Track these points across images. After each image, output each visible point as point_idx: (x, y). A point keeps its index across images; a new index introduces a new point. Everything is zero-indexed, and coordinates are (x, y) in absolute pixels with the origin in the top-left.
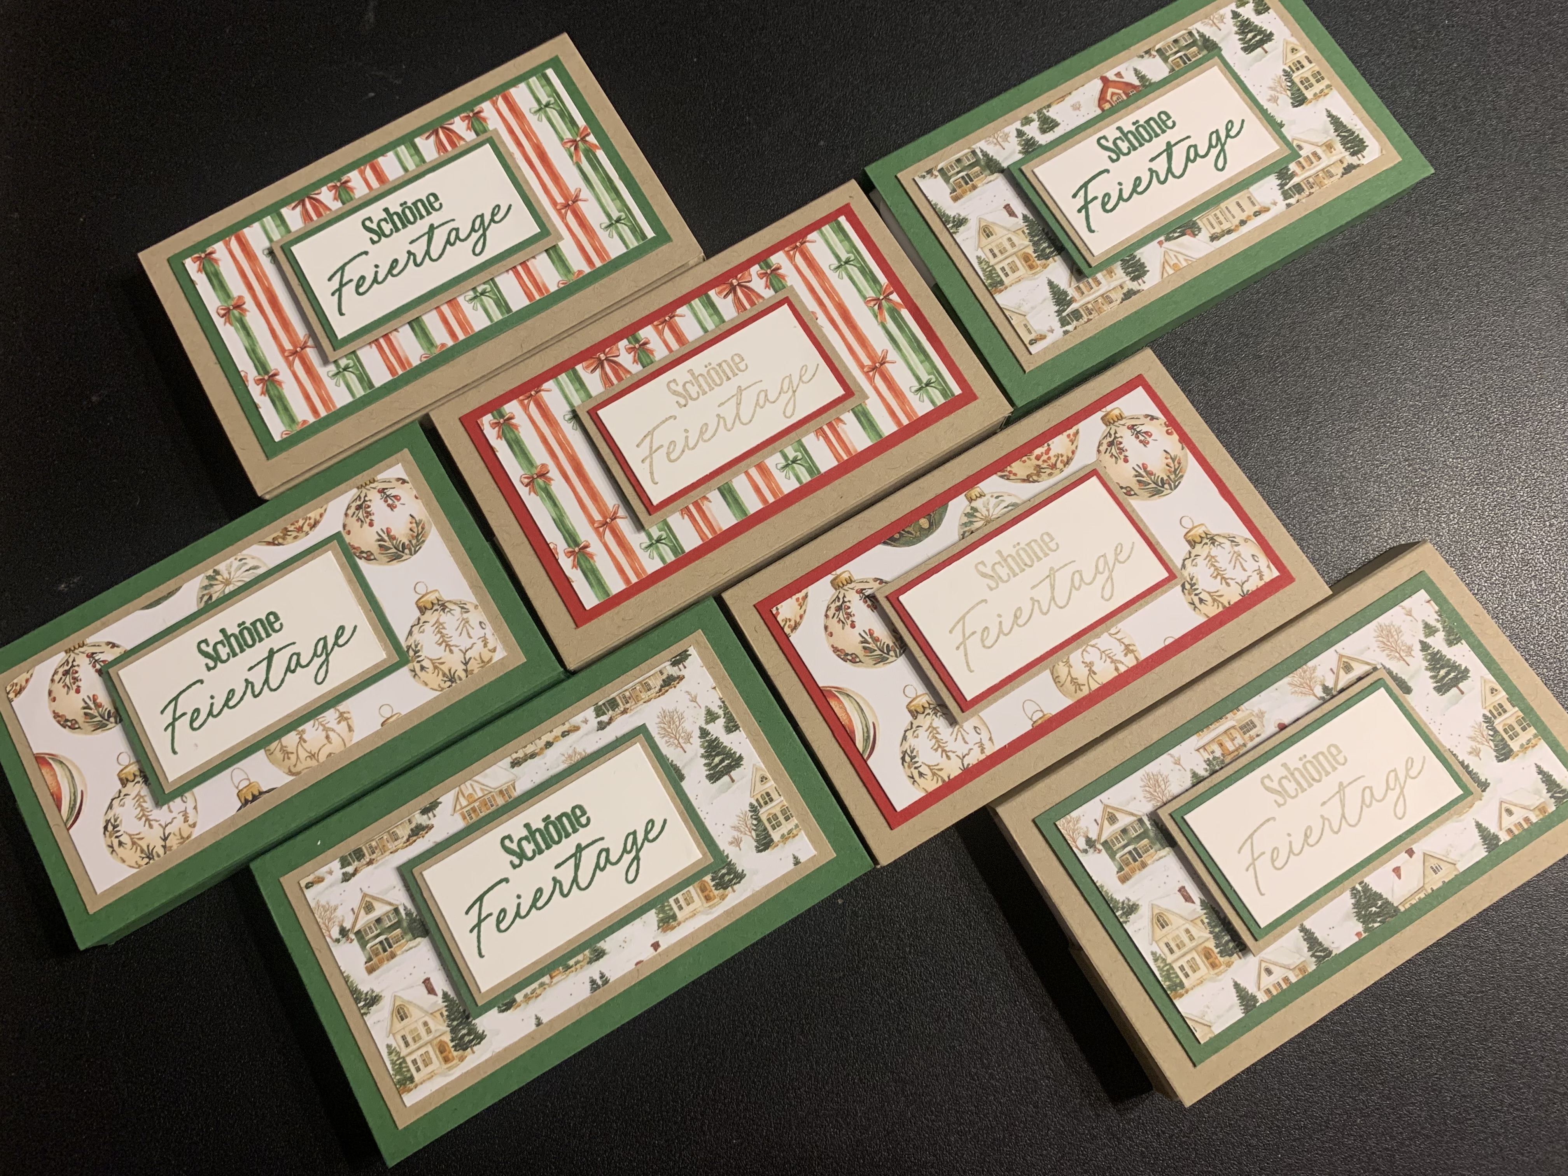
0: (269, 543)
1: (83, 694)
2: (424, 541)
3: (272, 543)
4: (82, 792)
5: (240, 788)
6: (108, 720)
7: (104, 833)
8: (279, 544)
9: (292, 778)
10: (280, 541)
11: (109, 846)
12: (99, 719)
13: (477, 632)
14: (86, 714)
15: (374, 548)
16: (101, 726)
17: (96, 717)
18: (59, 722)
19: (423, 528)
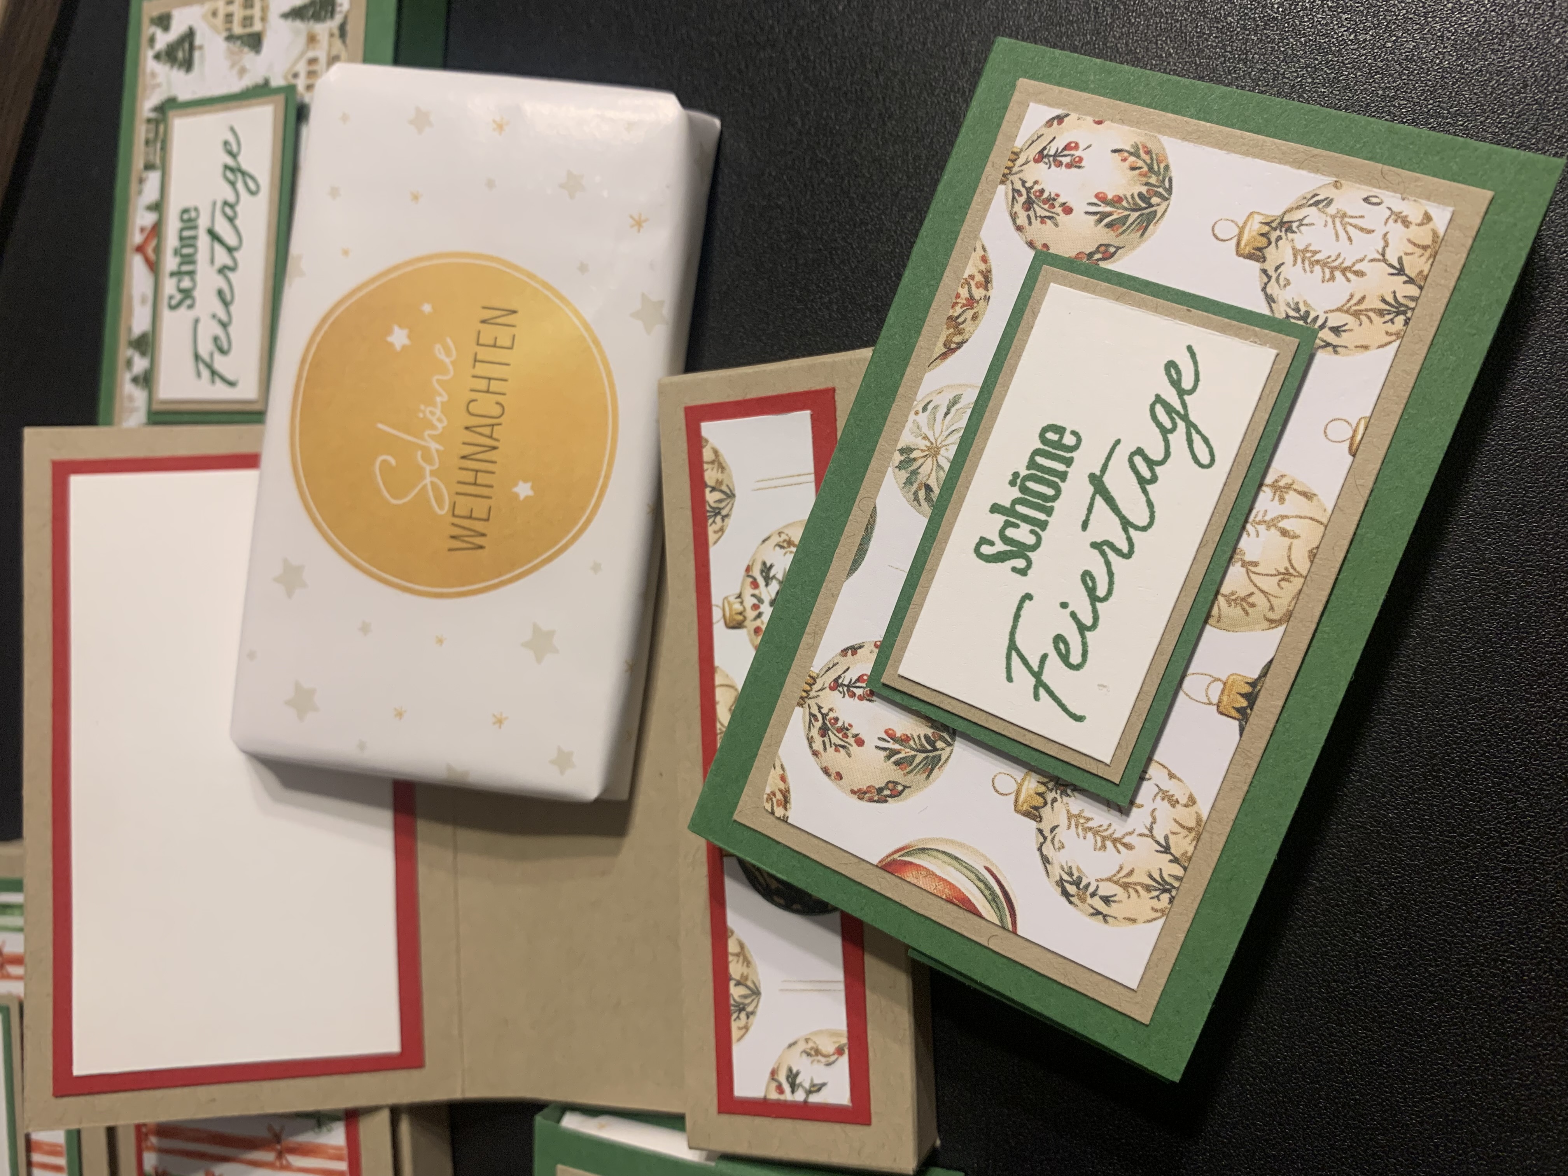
0: (944, 356)
1: (871, 741)
2: (1167, 168)
3: (950, 350)
4: (987, 869)
5: (1215, 701)
6: (936, 749)
7: (1071, 902)
8: (960, 345)
9: (1282, 629)
10: (957, 339)
11: (1092, 915)
12: (921, 756)
13: (1375, 217)
14: (897, 763)
15: (1104, 236)
16: (932, 764)
17: (914, 757)
18: (871, 800)
19: (1148, 152)
